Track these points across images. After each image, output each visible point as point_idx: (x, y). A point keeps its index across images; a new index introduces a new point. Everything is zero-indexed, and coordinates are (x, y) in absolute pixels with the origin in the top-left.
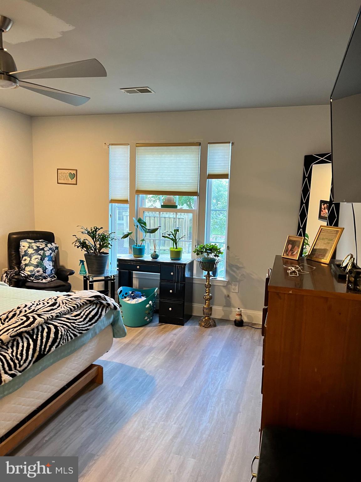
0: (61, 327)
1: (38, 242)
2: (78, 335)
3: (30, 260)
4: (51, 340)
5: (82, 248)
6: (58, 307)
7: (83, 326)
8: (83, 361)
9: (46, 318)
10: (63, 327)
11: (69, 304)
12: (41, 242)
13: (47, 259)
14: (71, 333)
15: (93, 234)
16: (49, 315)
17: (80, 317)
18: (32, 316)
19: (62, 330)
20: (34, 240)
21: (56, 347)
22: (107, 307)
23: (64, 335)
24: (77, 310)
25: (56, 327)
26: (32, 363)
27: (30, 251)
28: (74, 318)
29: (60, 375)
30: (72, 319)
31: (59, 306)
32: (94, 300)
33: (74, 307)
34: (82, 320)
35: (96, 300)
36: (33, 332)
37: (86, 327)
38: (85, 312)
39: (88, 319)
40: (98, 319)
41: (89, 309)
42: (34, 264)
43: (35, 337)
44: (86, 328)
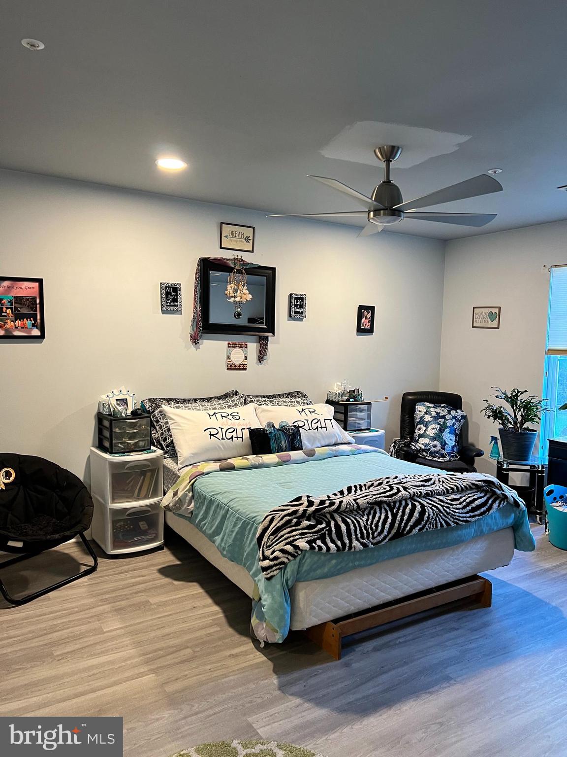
0: (429, 508)
1: (439, 407)
2: (452, 524)
3: (426, 430)
4: (413, 520)
5: (495, 419)
6: (432, 485)
7: (461, 515)
8: (461, 564)
9: (411, 492)
10: (431, 508)
11: (447, 484)
12: (443, 407)
13: (447, 430)
14: (442, 518)
15: (512, 400)
16: (417, 491)
17: (458, 502)
18: (396, 487)
19: (429, 512)
20: (433, 404)
21: (419, 530)
22: (503, 499)
23: (432, 519)
24: (455, 493)
25: (423, 506)
26: (387, 539)
27: (428, 418)
28: (449, 501)
29: (426, 570)
30: (447, 503)
31: (434, 483)
32: (484, 486)
33: (452, 488)
34: (460, 506)
35: (486, 486)
36: (395, 506)
37: (465, 517)
38: (467, 498)
39: (469, 508)
40: (484, 513)
41: (474, 496)
42: (431, 435)
43: (395, 511)
44: (465, 519)
